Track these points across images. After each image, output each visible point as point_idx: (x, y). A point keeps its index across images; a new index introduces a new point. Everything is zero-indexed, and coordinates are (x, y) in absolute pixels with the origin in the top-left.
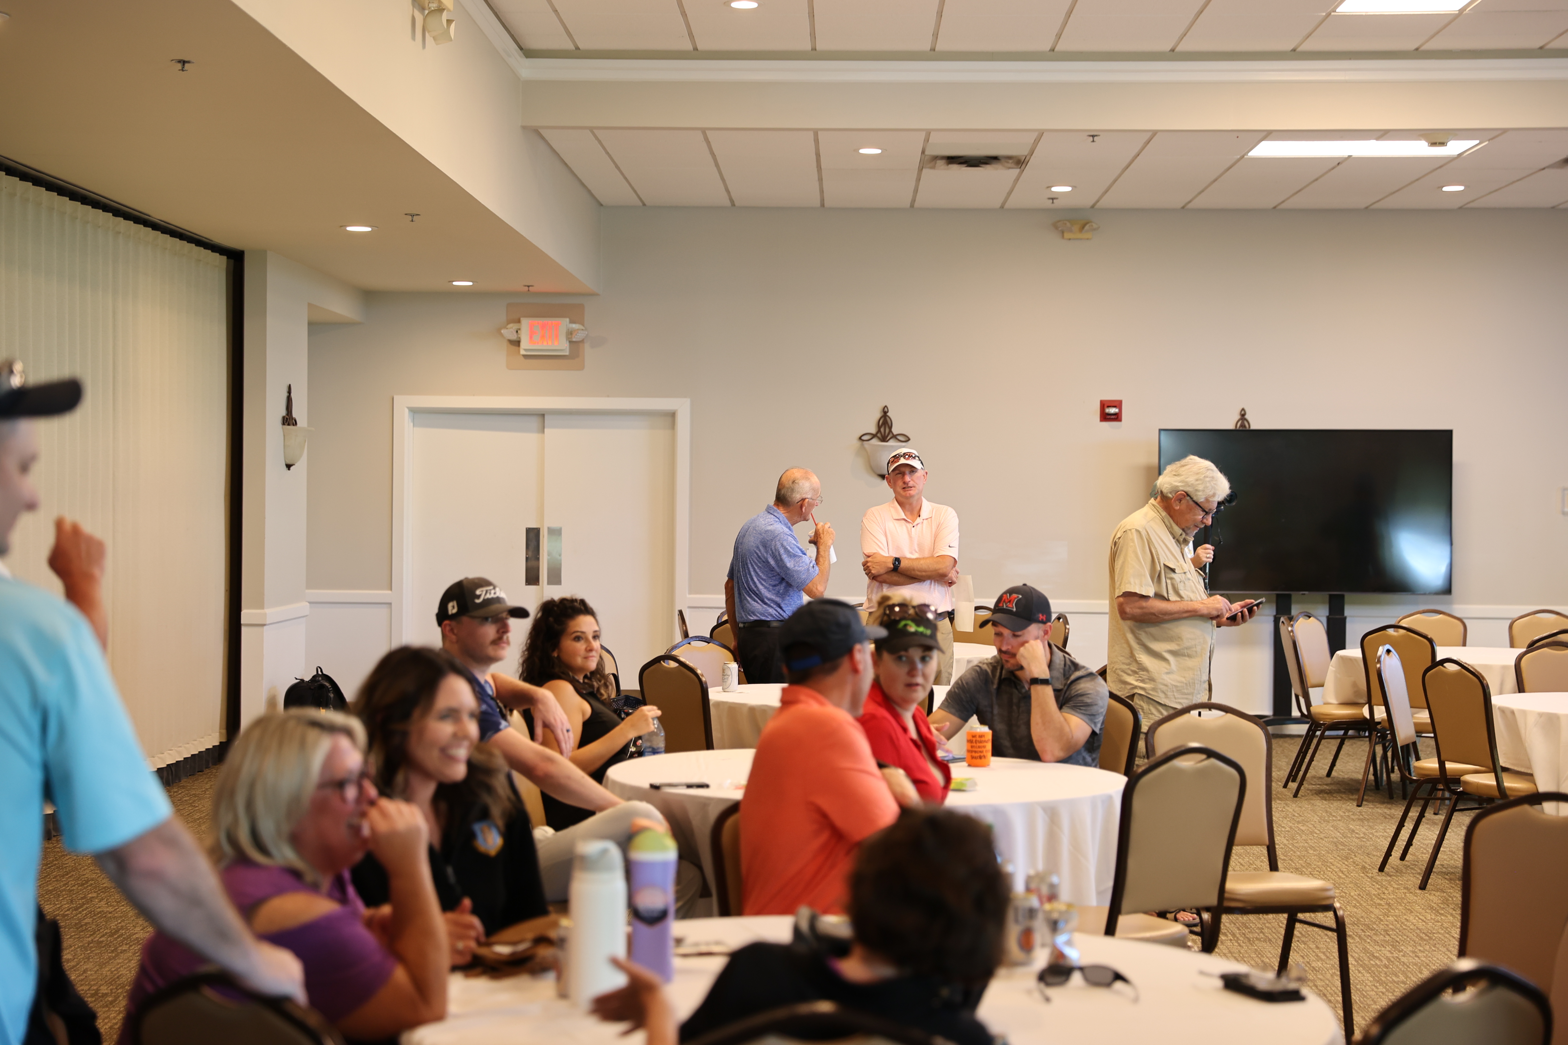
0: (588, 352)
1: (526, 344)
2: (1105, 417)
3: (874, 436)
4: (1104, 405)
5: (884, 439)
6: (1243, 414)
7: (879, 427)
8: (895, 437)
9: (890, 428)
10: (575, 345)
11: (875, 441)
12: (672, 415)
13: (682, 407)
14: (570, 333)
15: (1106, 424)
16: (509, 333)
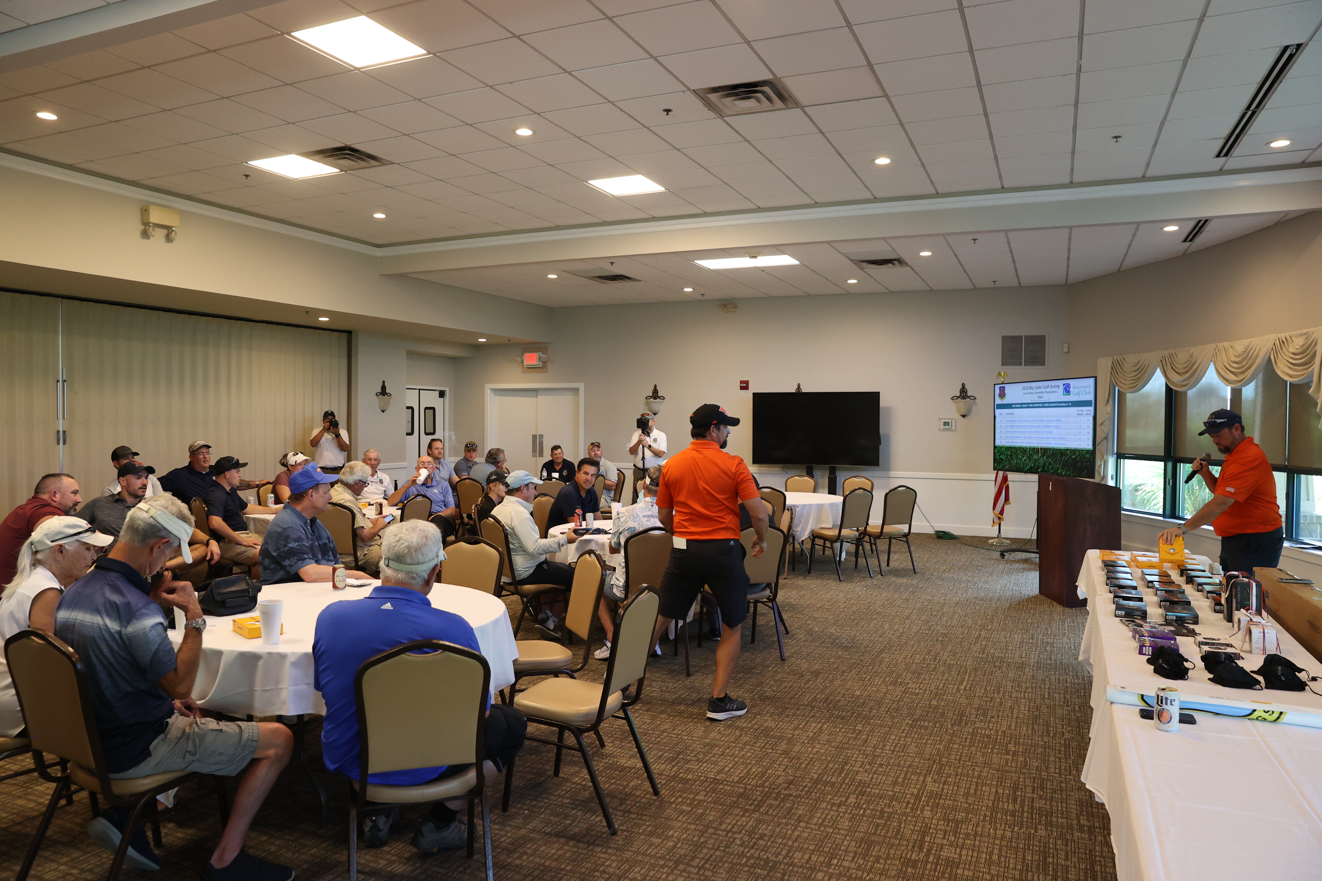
0: (549, 366)
1: (525, 364)
2: (742, 388)
3: (651, 397)
4: (741, 382)
5: (655, 398)
6: (799, 386)
7: (653, 393)
8: (659, 397)
9: (657, 393)
10: (545, 363)
11: (652, 400)
12: (578, 389)
13: (581, 386)
14: (540, 358)
15: (742, 391)
16: (519, 359)
